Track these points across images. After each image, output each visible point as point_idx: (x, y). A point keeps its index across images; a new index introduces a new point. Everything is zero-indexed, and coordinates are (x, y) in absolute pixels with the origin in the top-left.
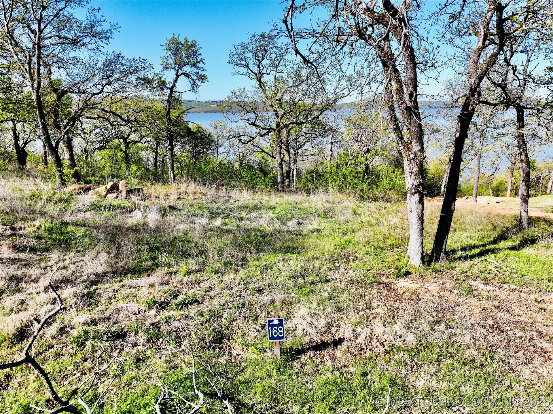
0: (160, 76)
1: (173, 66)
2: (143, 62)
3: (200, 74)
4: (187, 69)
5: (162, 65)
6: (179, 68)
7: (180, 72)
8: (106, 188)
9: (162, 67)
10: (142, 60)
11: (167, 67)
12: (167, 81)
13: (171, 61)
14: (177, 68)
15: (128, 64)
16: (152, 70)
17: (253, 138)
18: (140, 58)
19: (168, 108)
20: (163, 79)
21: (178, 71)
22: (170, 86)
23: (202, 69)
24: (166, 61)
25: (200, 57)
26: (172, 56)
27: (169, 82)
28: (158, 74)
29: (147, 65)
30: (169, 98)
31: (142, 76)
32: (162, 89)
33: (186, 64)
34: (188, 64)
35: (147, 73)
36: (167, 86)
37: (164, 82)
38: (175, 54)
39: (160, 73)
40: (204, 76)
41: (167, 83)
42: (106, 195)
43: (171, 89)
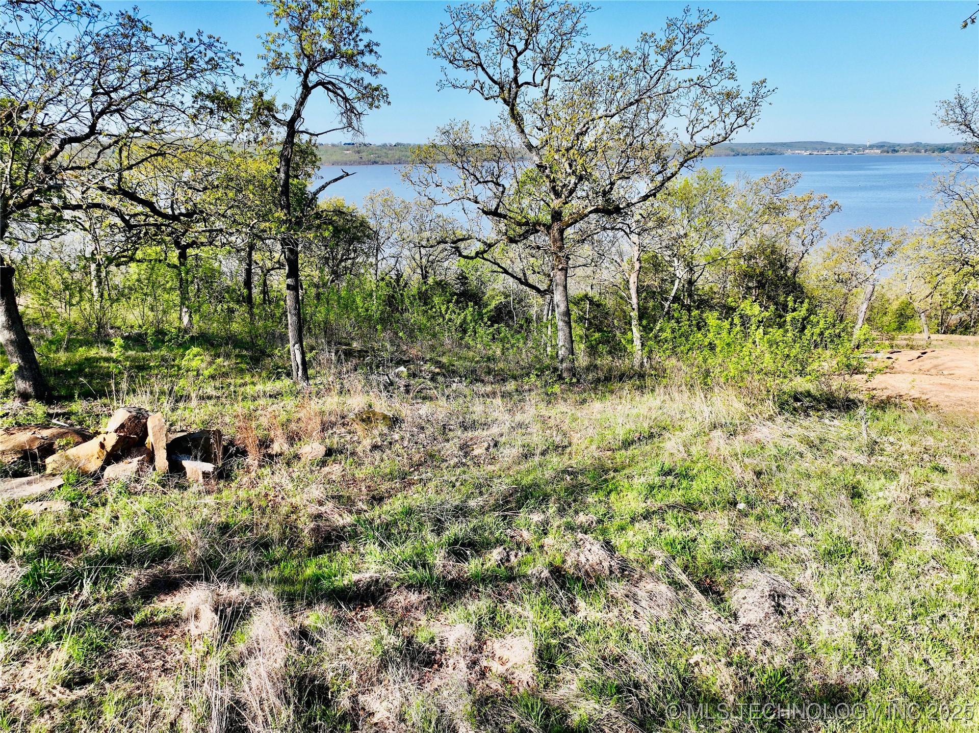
0: (260, 88)
1: (294, 62)
2: (210, 46)
3: (365, 83)
4: (330, 69)
5: (264, 58)
6: (311, 68)
7: (313, 78)
8: (102, 446)
9: (264, 63)
10: (205, 39)
11: (278, 66)
12: (278, 104)
13: (289, 48)
14: (304, 69)
15: (165, 49)
16: (237, 69)
17: (490, 246)
18: (199, 33)
19: (282, 175)
20: (266, 97)
21: (306, 75)
22: (288, 116)
23: (374, 71)
24: (273, 47)
25: (365, 38)
26: (290, 33)
27: (285, 106)
28: (254, 85)
29: (223, 55)
30: (285, 149)
31: (210, 88)
32: (266, 124)
33: (328, 57)
34: (334, 57)
35: (225, 78)
36: (278, 116)
37: (270, 107)
38: (297, 29)
39: (260, 80)
40: (376, 89)
41: (280, 108)
42: (103, 469)
43: (291, 124)
